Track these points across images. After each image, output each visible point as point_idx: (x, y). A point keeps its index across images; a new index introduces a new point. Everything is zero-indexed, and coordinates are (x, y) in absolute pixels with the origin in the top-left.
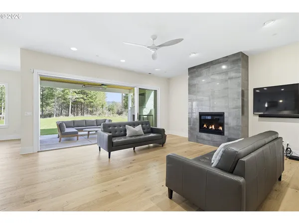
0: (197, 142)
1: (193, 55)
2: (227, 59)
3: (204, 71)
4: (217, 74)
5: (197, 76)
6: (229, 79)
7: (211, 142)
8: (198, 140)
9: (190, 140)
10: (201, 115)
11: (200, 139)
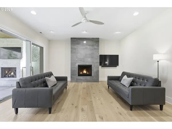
10: (79, 66)
11: (79, 80)
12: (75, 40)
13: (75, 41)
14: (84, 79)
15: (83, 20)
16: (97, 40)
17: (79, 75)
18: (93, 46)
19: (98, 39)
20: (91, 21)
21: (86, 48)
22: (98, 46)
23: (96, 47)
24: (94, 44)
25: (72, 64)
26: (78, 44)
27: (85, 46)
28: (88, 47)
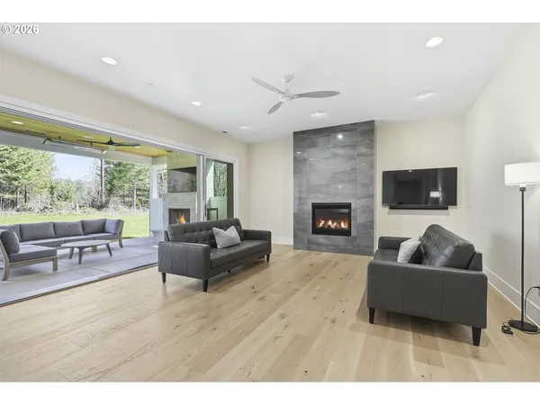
0: (309, 249)
1: (318, 115)
2: (355, 127)
3: (321, 140)
4: (341, 147)
5: (309, 147)
6: (358, 155)
7: (332, 247)
8: (310, 246)
9: (295, 247)
10: (316, 207)
11: (314, 244)
12: (306, 136)
13: (304, 138)
14: (330, 243)
15: (280, 98)
16: (366, 128)
17: (316, 231)
18: (354, 146)
19: (371, 123)
20: (300, 96)
21: (336, 156)
22: (371, 145)
23: (363, 150)
24: (359, 139)
25: (299, 200)
26: (314, 145)
27: (332, 150)
28: (340, 151)
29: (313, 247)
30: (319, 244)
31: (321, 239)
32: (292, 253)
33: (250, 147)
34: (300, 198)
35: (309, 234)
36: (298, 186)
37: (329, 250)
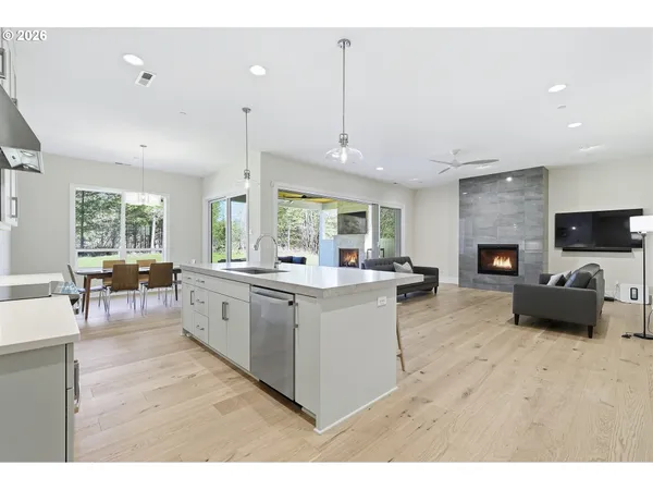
0: (475, 287)
2: (523, 174)
3: (487, 186)
6: (526, 200)
7: (498, 286)
8: (475, 284)
9: (461, 285)
10: (481, 248)
11: (480, 282)
12: (470, 182)
13: (467, 184)
14: (496, 282)
16: (535, 173)
17: (482, 270)
18: (522, 192)
19: (540, 169)
21: (502, 201)
23: (531, 194)
25: (465, 242)
26: (479, 191)
27: (499, 195)
28: (508, 197)
29: (479, 285)
30: (485, 283)
31: (487, 278)
32: (458, 290)
33: (415, 193)
34: (467, 240)
35: (474, 274)
36: (463, 230)
37: (495, 289)
